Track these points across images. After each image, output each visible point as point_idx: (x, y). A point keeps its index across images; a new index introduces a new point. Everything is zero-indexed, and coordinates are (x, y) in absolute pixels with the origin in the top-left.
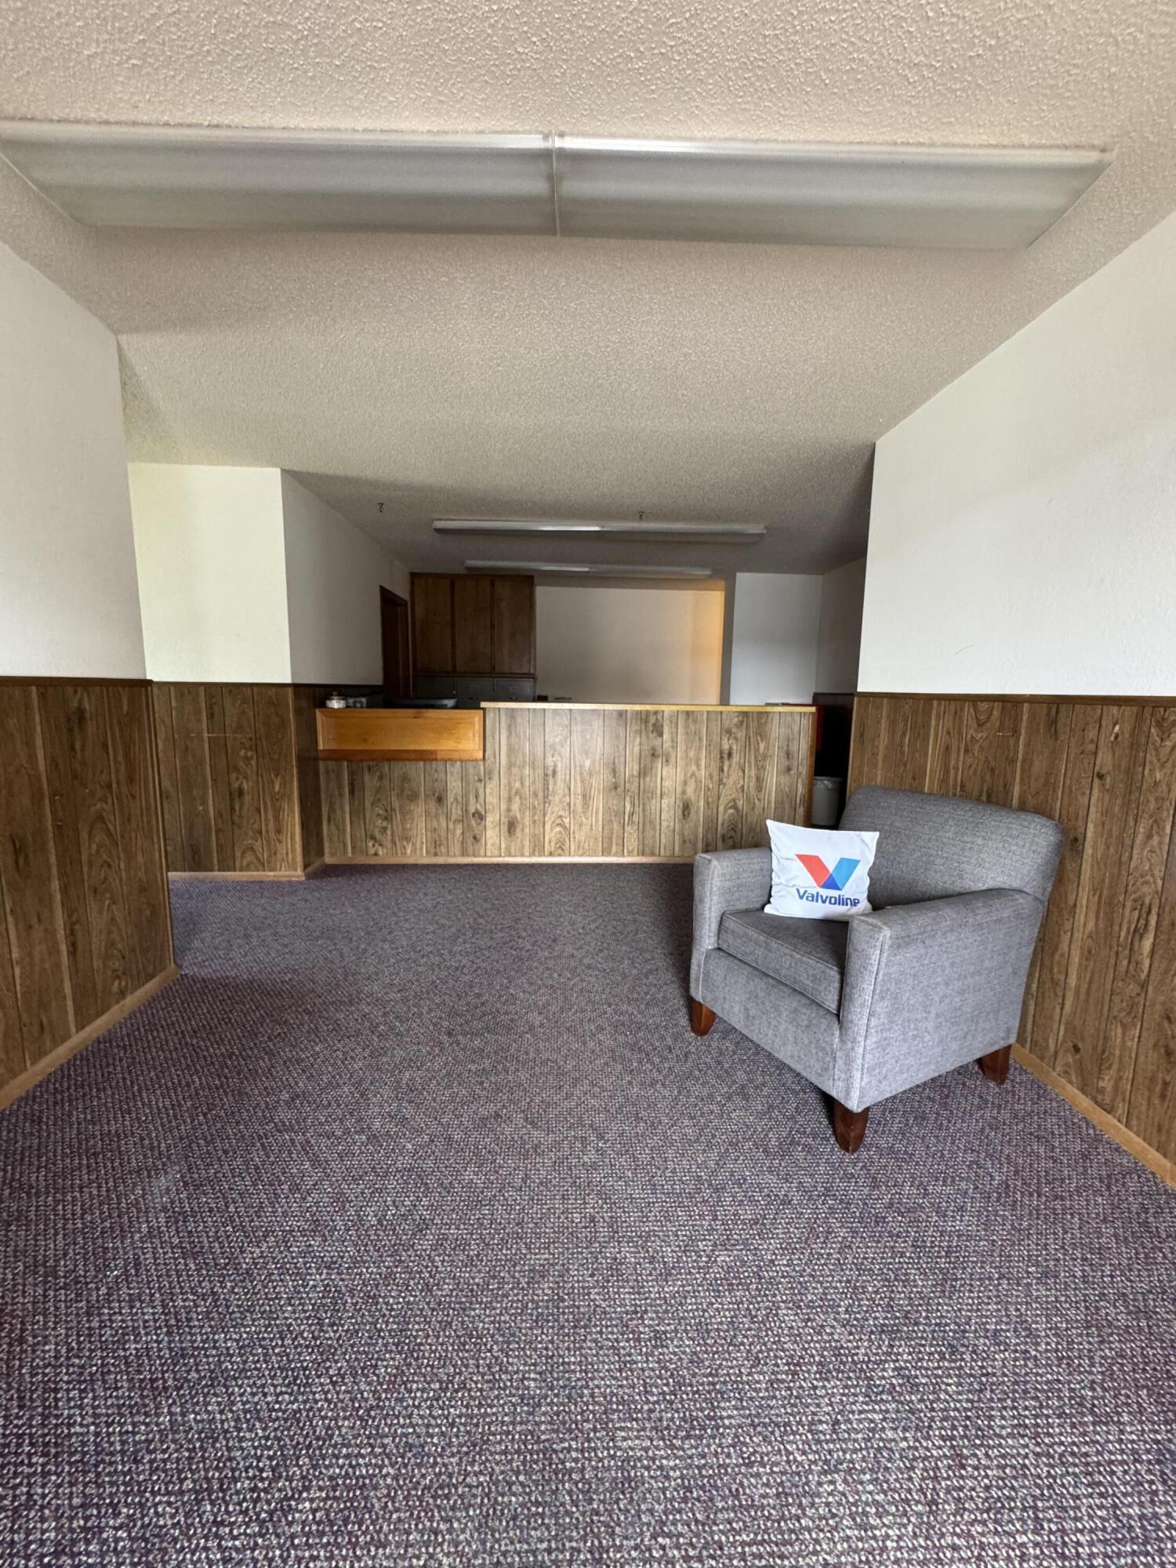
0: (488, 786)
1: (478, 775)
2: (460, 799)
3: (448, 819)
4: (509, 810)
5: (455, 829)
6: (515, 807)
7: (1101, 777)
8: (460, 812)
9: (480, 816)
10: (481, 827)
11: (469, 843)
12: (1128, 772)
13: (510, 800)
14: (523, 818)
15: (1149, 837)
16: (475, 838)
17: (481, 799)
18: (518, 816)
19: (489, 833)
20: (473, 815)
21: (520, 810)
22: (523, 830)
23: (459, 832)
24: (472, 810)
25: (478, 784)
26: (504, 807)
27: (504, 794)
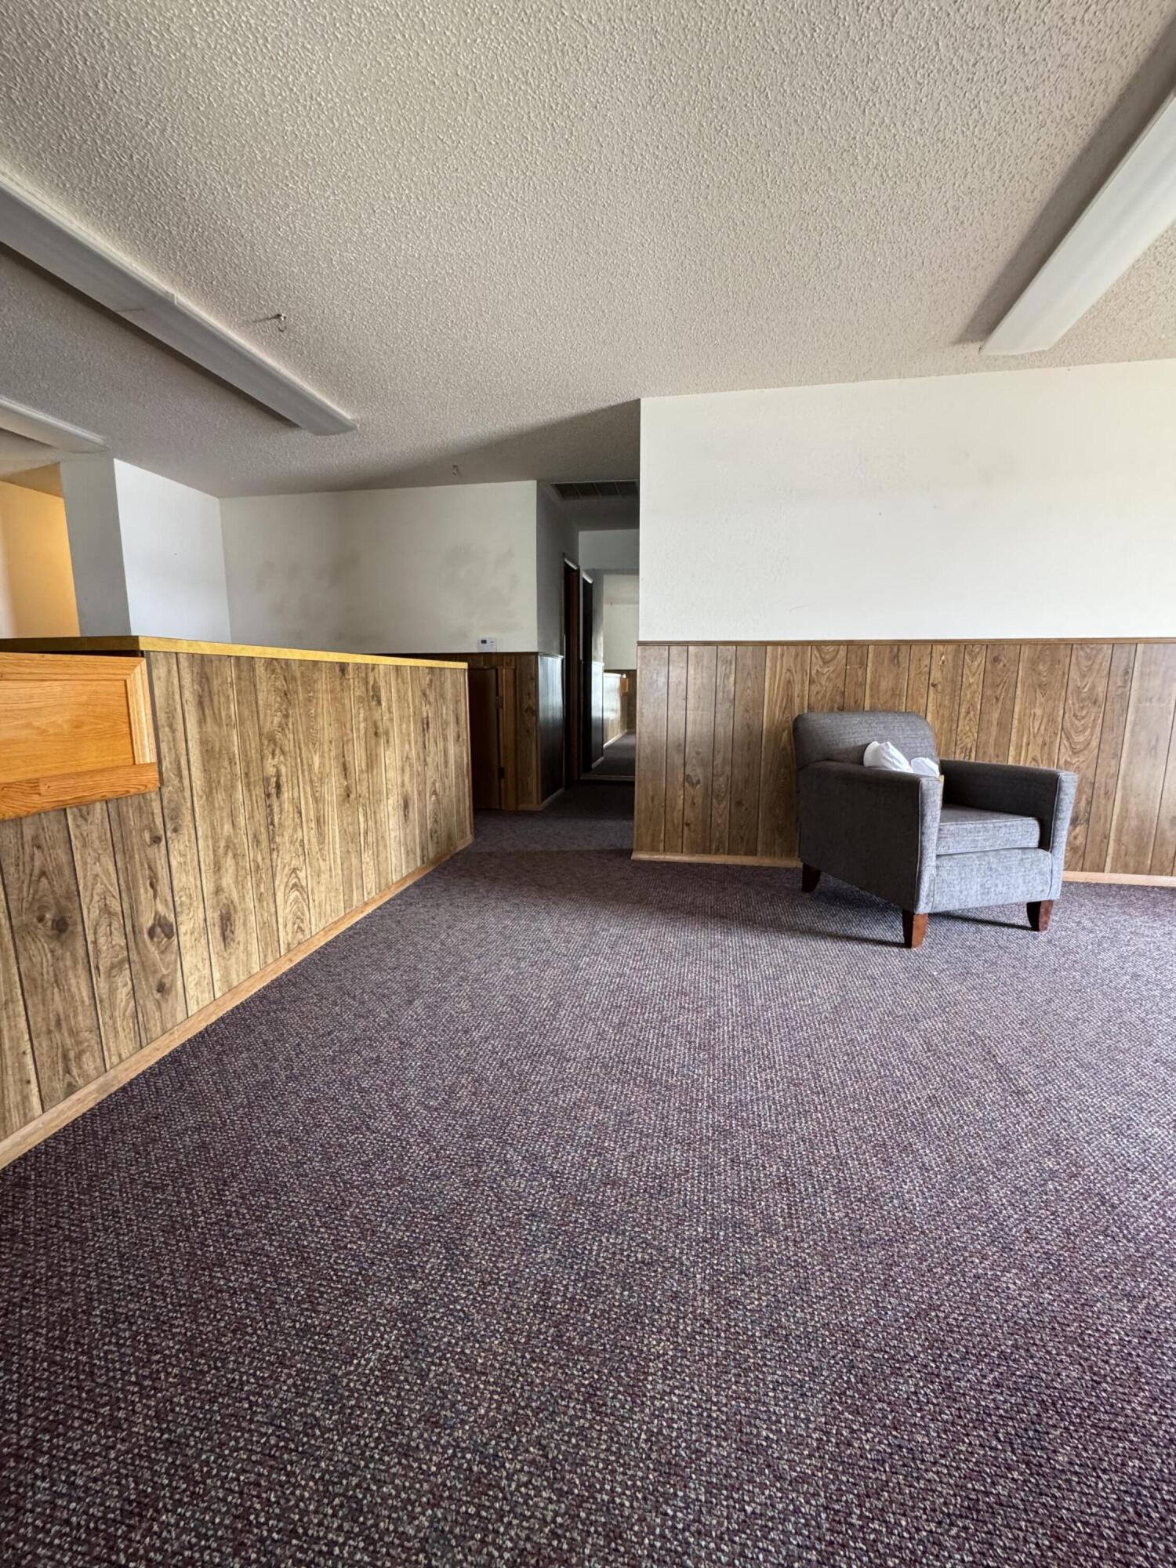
0: (175, 847)
1: (151, 829)
2: (115, 906)
3: (90, 970)
4: (218, 891)
5: (112, 991)
6: (228, 881)
7: (934, 685)
8: (119, 940)
9: (165, 929)
10: (171, 957)
11: (151, 1006)
12: (952, 680)
13: (218, 867)
14: (243, 898)
15: (968, 713)
16: (161, 988)
17: (163, 887)
18: (235, 896)
19: (189, 960)
20: (151, 933)
21: (236, 882)
22: (245, 924)
23: (123, 993)
24: (147, 921)
25: (152, 852)
26: (208, 887)
27: (206, 858)
